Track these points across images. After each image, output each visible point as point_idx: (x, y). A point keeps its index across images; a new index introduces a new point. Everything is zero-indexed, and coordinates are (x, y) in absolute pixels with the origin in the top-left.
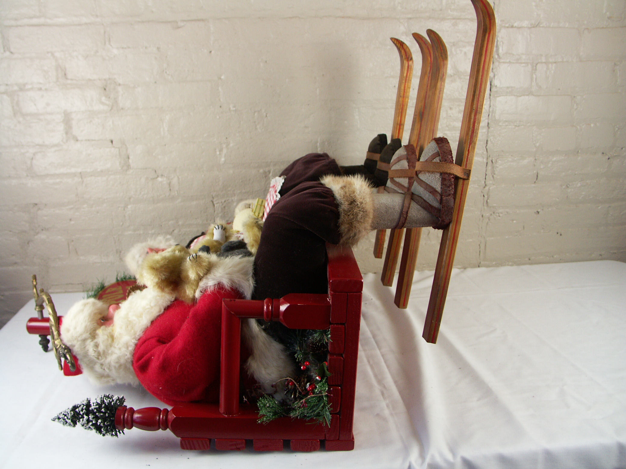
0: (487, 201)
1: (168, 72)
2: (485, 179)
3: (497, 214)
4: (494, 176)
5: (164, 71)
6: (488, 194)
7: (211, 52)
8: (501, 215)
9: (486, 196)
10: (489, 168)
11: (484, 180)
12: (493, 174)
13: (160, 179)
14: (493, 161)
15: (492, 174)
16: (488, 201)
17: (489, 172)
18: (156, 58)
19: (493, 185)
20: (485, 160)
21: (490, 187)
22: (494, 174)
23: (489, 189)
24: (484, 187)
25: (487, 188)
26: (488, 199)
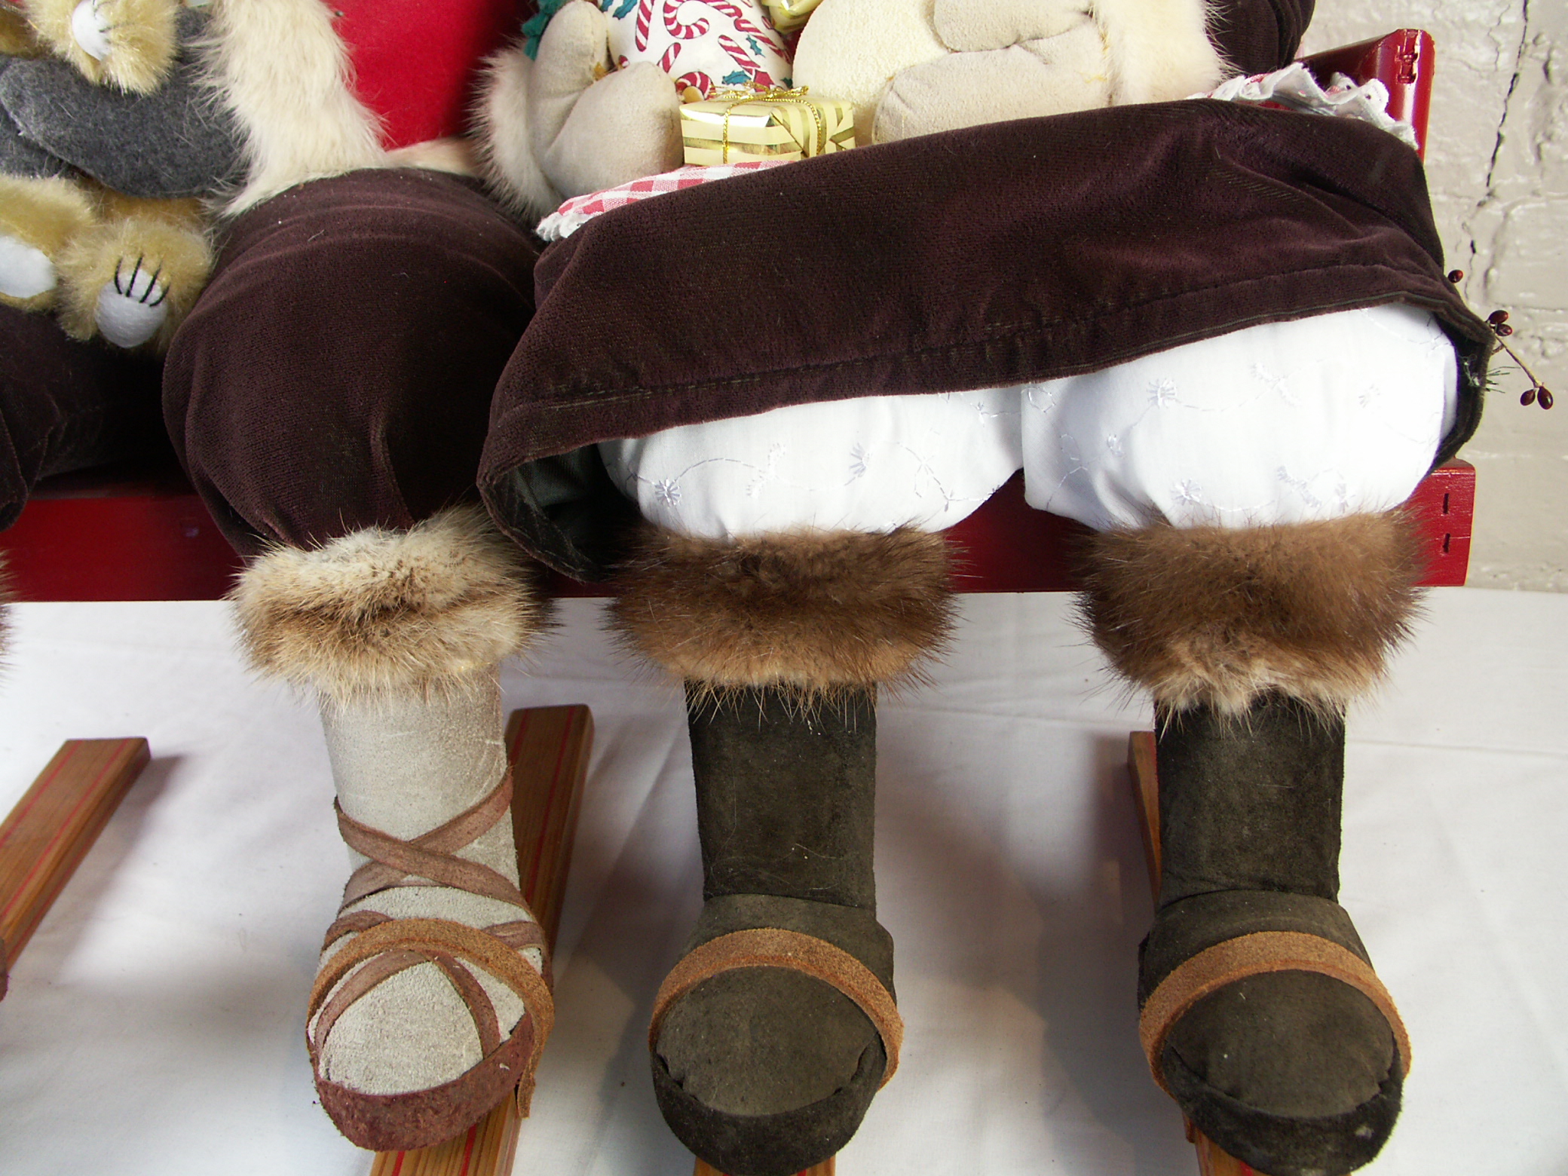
0: (1486, 274)
2: (1494, 158)
3: (1536, 345)
4: (1546, 147)
6: (1494, 241)
8: (1553, 349)
9: (1483, 250)
10: (1525, 103)
11: (1487, 166)
12: (1539, 139)
14: (1553, 67)
15: (1534, 138)
16: (1493, 273)
17: (1519, 129)
19: (1535, 193)
20: (1506, 61)
21: (1513, 206)
22: (1549, 138)
23: (1506, 216)
24: (1480, 204)
25: (1495, 209)
26: (1493, 264)
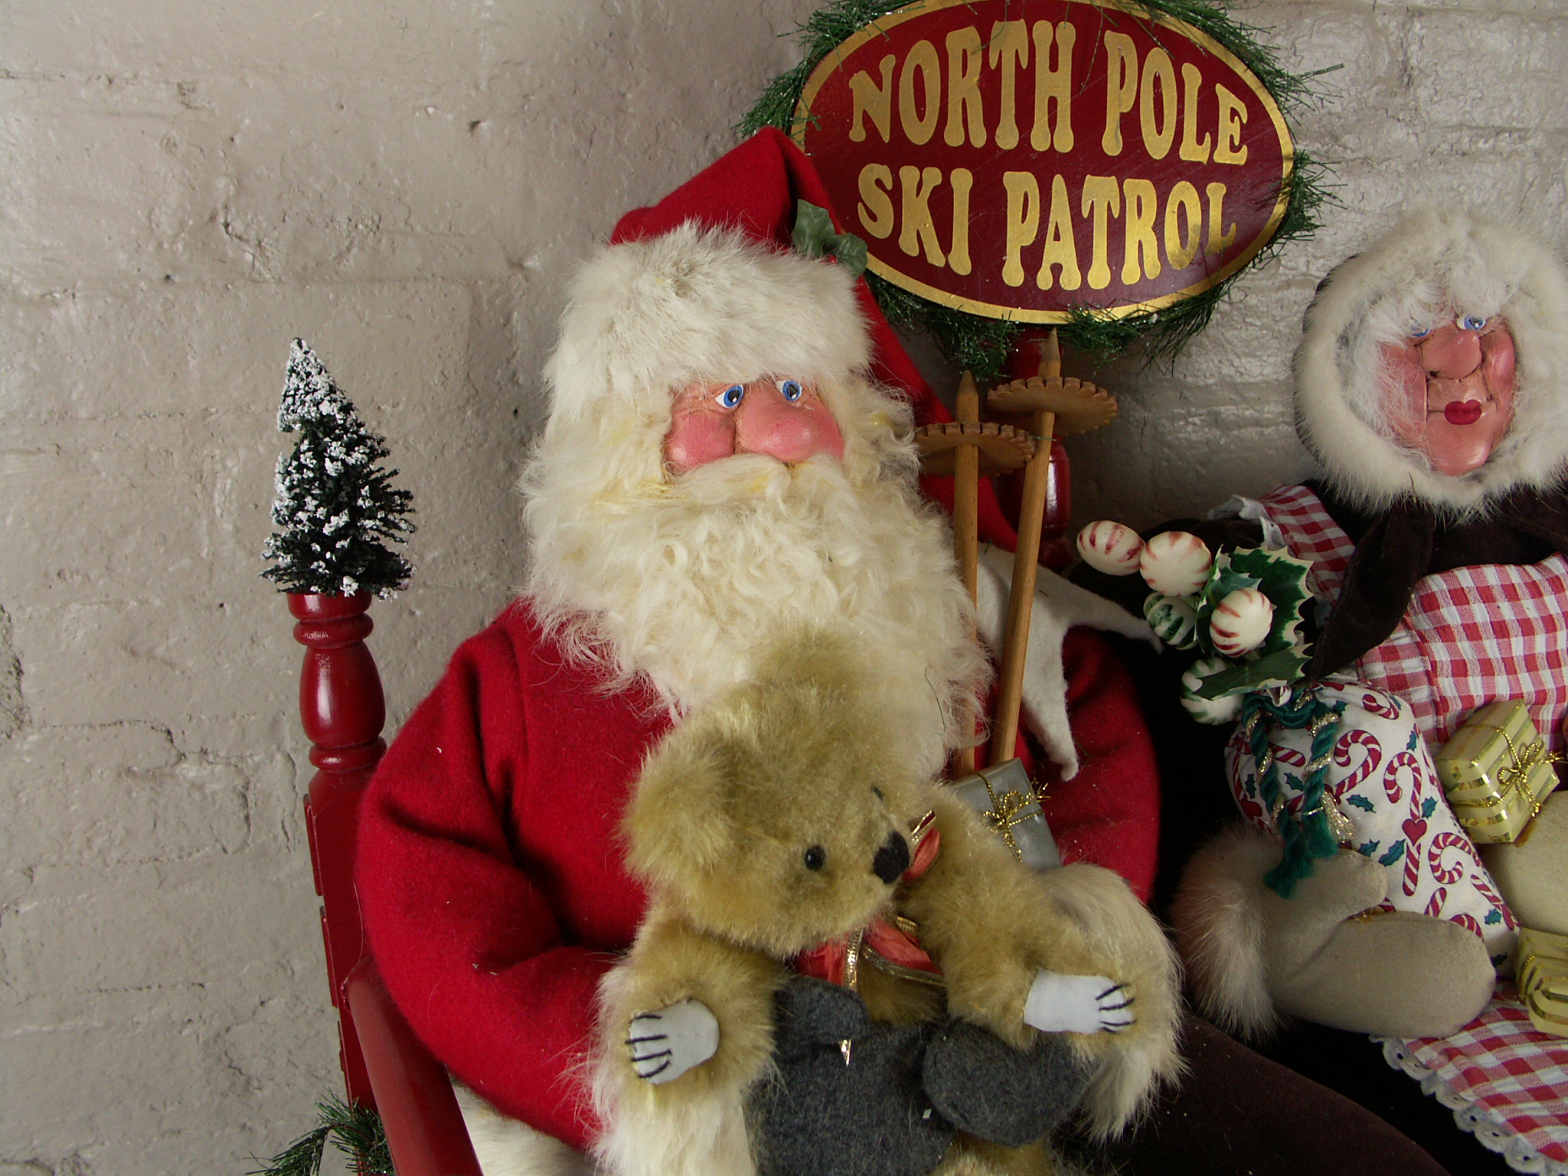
1: (238, 226)
5: (213, 218)
7: (474, 125)
13: (190, 770)
18: (170, 145)
